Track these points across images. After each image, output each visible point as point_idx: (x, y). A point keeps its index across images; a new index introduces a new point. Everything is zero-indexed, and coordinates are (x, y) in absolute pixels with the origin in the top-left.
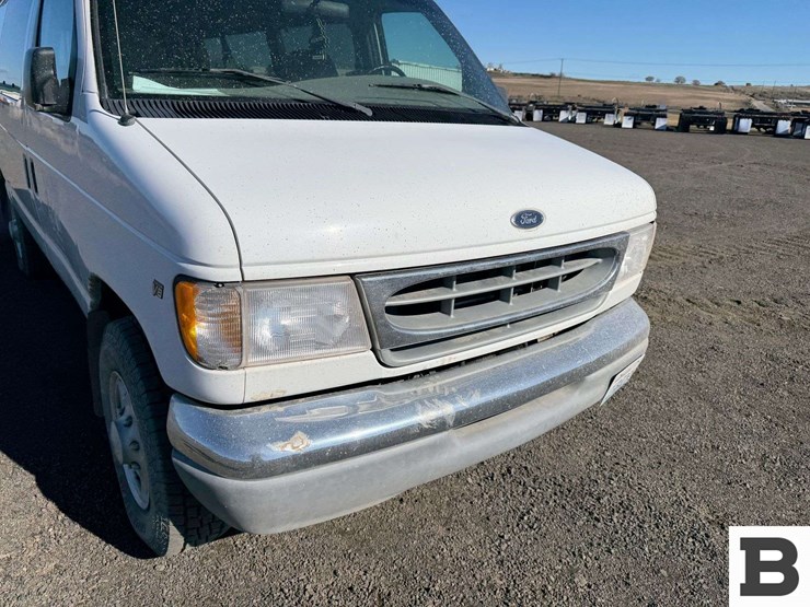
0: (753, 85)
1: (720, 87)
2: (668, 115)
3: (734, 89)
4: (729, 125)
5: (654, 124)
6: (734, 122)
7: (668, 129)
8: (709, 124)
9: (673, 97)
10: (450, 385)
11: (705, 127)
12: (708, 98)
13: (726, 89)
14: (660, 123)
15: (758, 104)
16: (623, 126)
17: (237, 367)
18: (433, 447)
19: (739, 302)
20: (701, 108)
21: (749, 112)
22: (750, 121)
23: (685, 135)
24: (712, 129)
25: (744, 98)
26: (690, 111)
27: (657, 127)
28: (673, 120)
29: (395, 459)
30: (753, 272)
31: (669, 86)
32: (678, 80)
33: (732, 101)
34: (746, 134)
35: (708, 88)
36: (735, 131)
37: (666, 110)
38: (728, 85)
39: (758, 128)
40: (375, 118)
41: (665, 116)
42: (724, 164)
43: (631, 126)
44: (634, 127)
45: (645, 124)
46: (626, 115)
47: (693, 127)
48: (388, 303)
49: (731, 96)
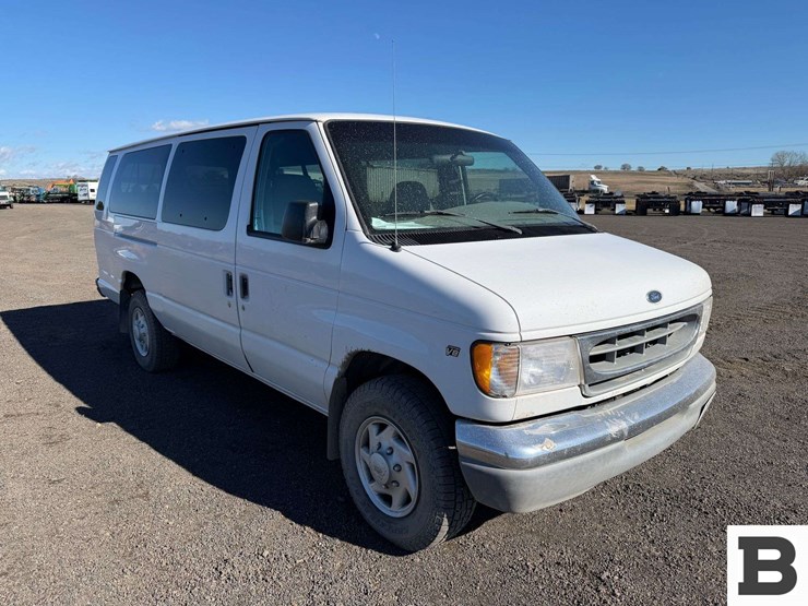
0: (693, 168)
1: (662, 172)
2: (626, 200)
3: (676, 174)
4: (682, 208)
5: (614, 210)
6: (686, 203)
7: (628, 213)
8: (664, 207)
9: (622, 183)
10: (619, 410)
11: (661, 210)
12: (654, 183)
13: (670, 174)
14: (619, 208)
15: (701, 187)
16: (586, 212)
17: (513, 396)
18: (618, 451)
19: (747, 360)
20: (654, 193)
21: (699, 195)
22: (701, 203)
23: (643, 218)
24: (667, 211)
25: (686, 180)
26: (644, 196)
27: (617, 212)
28: (631, 205)
29: (598, 458)
30: (748, 334)
31: (616, 173)
32: (624, 167)
33: (676, 184)
34: (698, 214)
35: (651, 173)
36: (688, 212)
37: (622, 196)
38: (670, 169)
39: (708, 208)
40: (525, 235)
41: (623, 202)
42: (688, 243)
43: (593, 212)
44: (596, 213)
45: (605, 210)
46: (587, 202)
47: (650, 211)
48: (591, 354)
49: (675, 179)
